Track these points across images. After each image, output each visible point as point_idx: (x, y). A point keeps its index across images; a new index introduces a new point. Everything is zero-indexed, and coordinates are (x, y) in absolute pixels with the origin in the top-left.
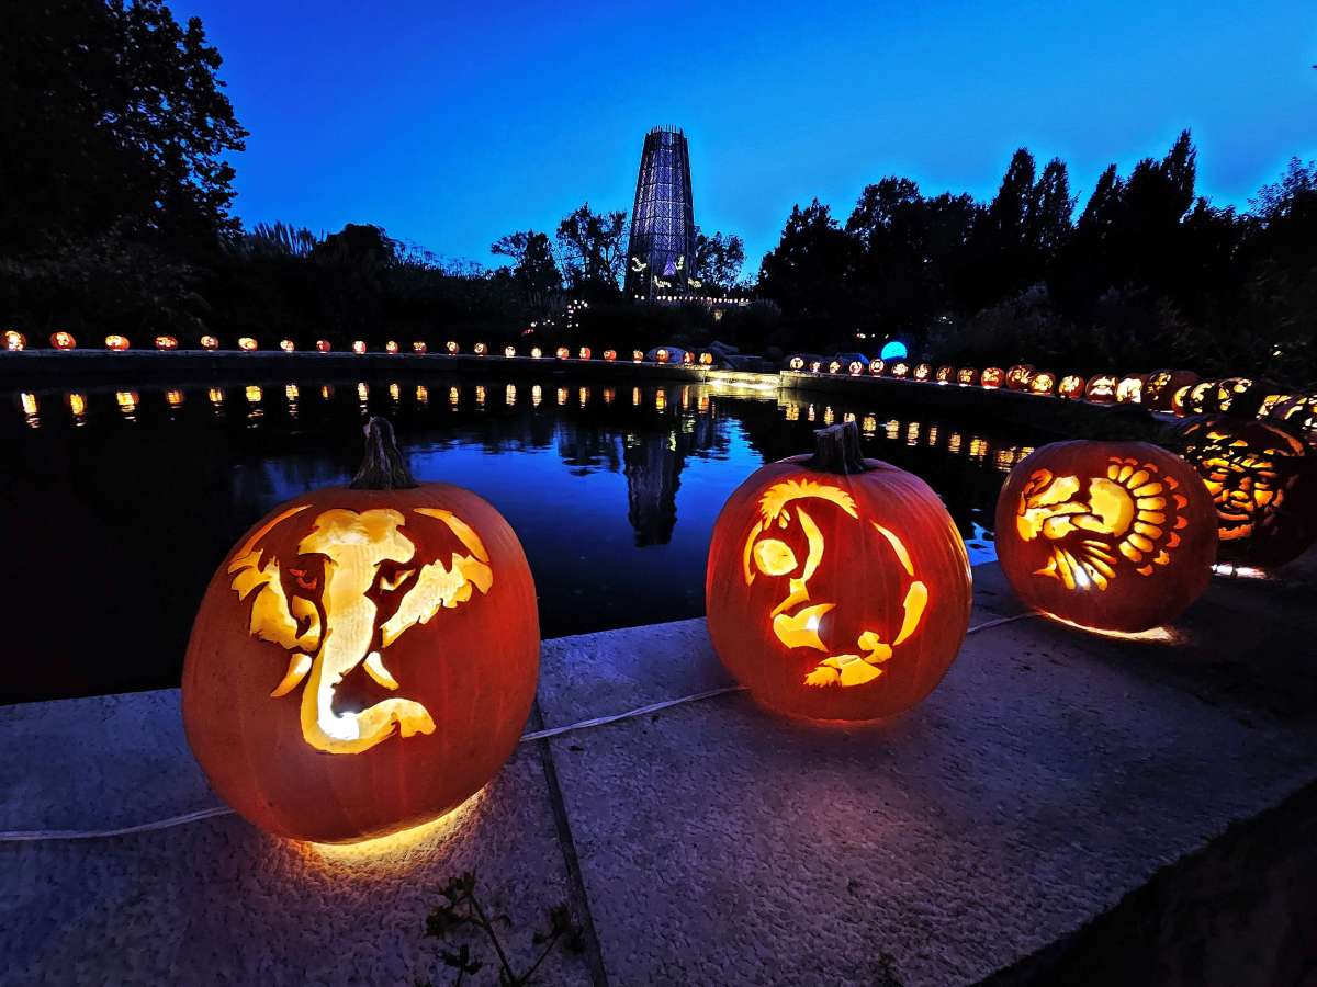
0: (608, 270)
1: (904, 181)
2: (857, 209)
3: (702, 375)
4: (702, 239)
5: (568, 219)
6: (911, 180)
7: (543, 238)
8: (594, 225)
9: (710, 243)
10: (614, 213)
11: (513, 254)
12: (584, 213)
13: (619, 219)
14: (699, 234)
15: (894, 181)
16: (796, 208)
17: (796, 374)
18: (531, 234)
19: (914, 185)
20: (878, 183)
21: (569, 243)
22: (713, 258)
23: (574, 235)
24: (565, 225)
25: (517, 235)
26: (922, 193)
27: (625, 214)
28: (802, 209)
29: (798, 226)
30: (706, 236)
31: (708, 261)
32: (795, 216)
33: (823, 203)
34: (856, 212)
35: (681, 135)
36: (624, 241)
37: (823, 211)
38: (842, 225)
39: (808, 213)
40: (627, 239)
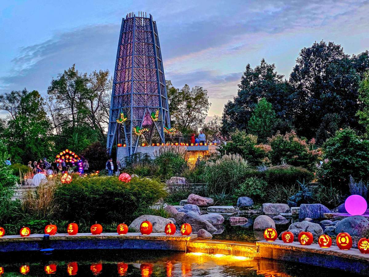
0: (93, 117)
1: (331, 44)
2: (297, 66)
3: (183, 246)
4: (173, 91)
5: (58, 79)
6: (336, 44)
7: (35, 94)
8: (80, 83)
9: (180, 94)
10: (98, 72)
11: (7, 109)
12: (72, 74)
13: (102, 77)
14: (170, 87)
15: (323, 45)
16: (248, 67)
17: (270, 244)
18: (24, 92)
19: (338, 47)
20: (311, 46)
21: (58, 97)
22: (183, 105)
23: (63, 91)
24: (56, 84)
25: (13, 93)
26: (345, 52)
27: (107, 73)
28: (253, 68)
29: (251, 80)
30: (176, 88)
31: (179, 107)
32: (248, 74)
33: (269, 63)
34: (297, 69)
35: (150, 19)
36: (107, 94)
37: (270, 69)
38: (287, 78)
39: (258, 70)
40: (109, 92)
